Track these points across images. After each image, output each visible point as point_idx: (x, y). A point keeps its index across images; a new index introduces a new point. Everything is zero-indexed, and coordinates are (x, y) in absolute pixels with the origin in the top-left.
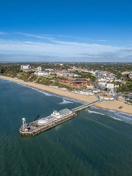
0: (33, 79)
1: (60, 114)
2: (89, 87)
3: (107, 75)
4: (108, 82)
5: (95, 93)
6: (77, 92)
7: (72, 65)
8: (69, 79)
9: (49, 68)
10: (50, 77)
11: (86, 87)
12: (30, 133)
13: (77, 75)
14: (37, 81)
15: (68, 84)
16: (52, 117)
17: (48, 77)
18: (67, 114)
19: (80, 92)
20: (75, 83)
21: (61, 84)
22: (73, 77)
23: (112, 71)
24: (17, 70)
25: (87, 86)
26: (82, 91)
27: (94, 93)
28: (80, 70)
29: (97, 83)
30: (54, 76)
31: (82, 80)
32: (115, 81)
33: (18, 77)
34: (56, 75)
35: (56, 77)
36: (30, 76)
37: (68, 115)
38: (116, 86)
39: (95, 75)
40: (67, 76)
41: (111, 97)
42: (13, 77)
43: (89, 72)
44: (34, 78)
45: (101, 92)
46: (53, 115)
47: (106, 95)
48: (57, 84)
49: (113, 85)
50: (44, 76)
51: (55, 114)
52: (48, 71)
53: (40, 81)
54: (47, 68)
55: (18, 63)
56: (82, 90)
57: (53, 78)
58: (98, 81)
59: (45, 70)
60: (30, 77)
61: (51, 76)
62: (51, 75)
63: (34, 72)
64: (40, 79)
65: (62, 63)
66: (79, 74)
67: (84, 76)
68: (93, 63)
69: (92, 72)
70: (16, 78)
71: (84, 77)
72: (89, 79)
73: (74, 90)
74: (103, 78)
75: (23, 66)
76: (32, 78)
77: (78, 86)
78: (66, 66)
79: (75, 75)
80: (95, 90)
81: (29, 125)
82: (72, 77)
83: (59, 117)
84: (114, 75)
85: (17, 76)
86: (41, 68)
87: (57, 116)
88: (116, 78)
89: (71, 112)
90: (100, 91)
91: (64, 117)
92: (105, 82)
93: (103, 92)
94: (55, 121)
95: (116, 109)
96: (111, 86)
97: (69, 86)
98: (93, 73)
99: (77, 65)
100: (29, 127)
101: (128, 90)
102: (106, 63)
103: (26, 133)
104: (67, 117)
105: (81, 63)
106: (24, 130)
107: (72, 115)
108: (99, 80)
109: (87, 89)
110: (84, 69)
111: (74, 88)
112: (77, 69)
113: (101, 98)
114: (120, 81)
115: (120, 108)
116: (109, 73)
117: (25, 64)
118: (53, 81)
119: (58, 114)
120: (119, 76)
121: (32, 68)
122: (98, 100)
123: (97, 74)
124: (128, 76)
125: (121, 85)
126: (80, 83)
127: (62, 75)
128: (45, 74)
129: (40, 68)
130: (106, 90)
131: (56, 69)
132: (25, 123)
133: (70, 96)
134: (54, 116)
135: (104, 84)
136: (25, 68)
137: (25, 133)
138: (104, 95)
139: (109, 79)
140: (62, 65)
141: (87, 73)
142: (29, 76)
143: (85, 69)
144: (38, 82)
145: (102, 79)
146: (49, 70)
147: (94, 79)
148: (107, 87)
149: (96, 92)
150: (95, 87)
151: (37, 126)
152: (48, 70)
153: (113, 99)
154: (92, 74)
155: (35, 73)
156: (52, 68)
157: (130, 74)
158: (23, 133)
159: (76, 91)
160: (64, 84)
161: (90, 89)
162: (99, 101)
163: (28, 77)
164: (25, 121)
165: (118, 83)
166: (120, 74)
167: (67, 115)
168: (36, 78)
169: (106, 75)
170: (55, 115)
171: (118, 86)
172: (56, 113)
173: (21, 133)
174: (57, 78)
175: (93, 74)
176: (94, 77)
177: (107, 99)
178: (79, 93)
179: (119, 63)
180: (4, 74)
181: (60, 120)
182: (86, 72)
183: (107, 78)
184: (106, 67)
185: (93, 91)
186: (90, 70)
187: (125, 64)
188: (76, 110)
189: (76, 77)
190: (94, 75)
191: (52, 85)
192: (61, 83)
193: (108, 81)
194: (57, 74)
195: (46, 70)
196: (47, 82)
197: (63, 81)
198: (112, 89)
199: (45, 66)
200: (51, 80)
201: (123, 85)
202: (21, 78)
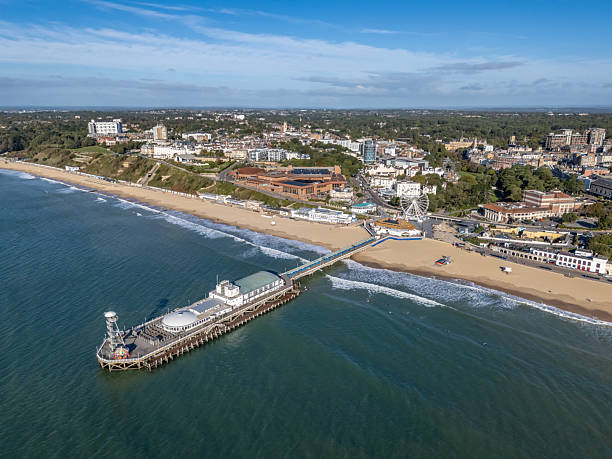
0: (137, 172)
1: (242, 293)
2: (338, 194)
3: (397, 152)
4: (401, 178)
5: (359, 217)
6: (299, 214)
7: (278, 119)
8: (268, 169)
9: (196, 129)
10: (200, 161)
11: (329, 197)
12: (137, 361)
13: (295, 155)
14: (152, 178)
15: (264, 187)
16: (214, 302)
17: (194, 161)
18: (266, 289)
19: (307, 215)
20: (290, 183)
21: (243, 189)
22: (284, 163)
23: (414, 140)
24: (73, 138)
25: (333, 193)
26: (314, 211)
27: (354, 216)
28: (307, 137)
29: (364, 182)
30: (214, 160)
31: (313, 172)
32: (424, 173)
33: (79, 164)
34: (220, 154)
35: (220, 163)
36: (126, 160)
37: (270, 294)
38: (426, 191)
39: (358, 155)
40: (261, 159)
41: (411, 228)
42: (61, 165)
43: (339, 142)
44: (141, 168)
45: (377, 212)
46: (216, 297)
47: (396, 222)
48: (225, 188)
49: (418, 186)
50: (176, 160)
51: (223, 291)
52: (192, 142)
53: (164, 178)
54: (188, 132)
55: (77, 113)
56: (316, 207)
57: (212, 165)
58: (367, 175)
59: (180, 138)
60: (126, 165)
61: (204, 159)
62: (204, 153)
63: (138, 146)
64: (163, 170)
65: (240, 111)
66: (302, 150)
67: (322, 157)
68: (348, 111)
69: (347, 143)
70: (72, 169)
71: (321, 160)
72: (337, 169)
73: (287, 208)
74: (384, 162)
75: (98, 125)
76: (133, 168)
77: (302, 194)
78: (258, 123)
79: (291, 156)
80: (359, 204)
81: (130, 333)
82: (280, 162)
83: (238, 302)
84: (421, 154)
85: (77, 160)
86: (164, 129)
87: (230, 298)
88: (427, 163)
89: (278, 283)
90: (373, 210)
91: (256, 300)
92: (390, 176)
93: (386, 210)
94: (225, 315)
95: (427, 265)
96: (410, 191)
97: (270, 193)
98: (352, 146)
99: (294, 119)
100: (130, 341)
101: (465, 204)
102: (393, 110)
103: (123, 361)
104: (266, 300)
105: (309, 111)
106: (114, 353)
107: (283, 292)
108: (372, 172)
109: (332, 203)
110: (319, 133)
111: (287, 202)
112: (295, 134)
113: (379, 233)
114: (441, 173)
115: (442, 261)
116: (402, 147)
117: (105, 115)
118: (212, 176)
119: (236, 291)
120: (436, 157)
121: (132, 130)
122: (368, 237)
123: (364, 149)
124: (464, 154)
125: (444, 186)
126: (307, 182)
127: (242, 155)
128: (179, 152)
129: (159, 131)
130: (395, 203)
131: (221, 132)
132: (115, 329)
133: (275, 229)
134: (221, 298)
135: (388, 184)
136: (106, 129)
137: (116, 362)
138: (389, 221)
139: (405, 167)
140: (242, 117)
141: (329, 146)
142: (123, 159)
143: (323, 133)
144: (156, 182)
145: (382, 168)
146: (195, 136)
147: (353, 168)
148: (399, 194)
149: (362, 211)
150: (359, 195)
151: (160, 337)
152: (192, 139)
153: (419, 232)
154: (347, 149)
155: (144, 150)
156: (205, 131)
157: (472, 147)
158: (110, 363)
159: (293, 212)
160: (250, 185)
161: (342, 204)
162: (371, 241)
163: (118, 164)
164: (115, 320)
165: (433, 180)
166: (439, 150)
167: (267, 292)
168: (148, 166)
169: (393, 154)
170: (223, 294)
171: (435, 188)
172: (226, 288)
173: (104, 364)
174: (224, 166)
175: (350, 151)
176: (355, 161)
177: (399, 233)
178: (305, 217)
179: (437, 111)
180: (24, 152)
181: (241, 312)
182: (326, 142)
183: (397, 164)
184: (395, 126)
185: (353, 210)
186: (340, 135)
187: (455, 113)
188: (297, 277)
189: (294, 162)
190: (354, 155)
191: (211, 192)
192: (241, 183)
193: (402, 172)
194: (225, 150)
195: (184, 136)
196: (188, 181)
197: (248, 176)
198: (414, 202)
199: (180, 123)
200: (205, 175)
201: (450, 184)
202: (90, 169)
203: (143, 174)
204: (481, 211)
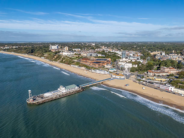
2: (107, 66)
5: (111, 72)
6: (94, 71)
8: (91, 59)
11: (104, 67)
13: (100, 55)
15: (87, 64)
17: (72, 56)
20: (94, 62)
21: (82, 64)
22: (96, 57)
24: (45, 50)
26: (98, 70)
27: (109, 72)
28: (108, 50)
29: (117, 63)
30: (77, 56)
31: (102, 60)
32: (137, 61)
33: (45, 57)
34: (80, 54)
38: (134, 66)
40: (90, 56)
41: (122, 76)
42: (40, 57)
43: (116, 52)
44: (59, 58)
47: (118, 74)
48: (78, 64)
49: (131, 64)
52: (74, 51)
53: (64, 60)
54: (74, 49)
57: (77, 57)
59: (72, 50)
60: (55, 57)
61: (75, 56)
64: (64, 58)
66: (103, 54)
72: (110, 59)
73: (92, 69)
74: (127, 57)
76: (57, 58)
77: (97, 66)
80: (112, 69)
83: (64, 91)
85: (44, 55)
89: (77, 88)
90: (116, 70)
91: (70, 91)
97: (89, 65)
98: (119, 53)
111: (92, 68)
113: (113, 77)
118: (76, 60)
121: (61, 48)
123: (122, 54)
125: (140, 65)
127: (85, 55)
129: (66, 48)
131: (84, 49)
133: (86, 75)
134: (60, 90)
136: (54, 48)
140: (94, 44)
141: (113, 53)
142: (55, 55)
144: (62, 62)
146: (76, 49)
149: (112, 71)
150: (114, 67)
153: (124, 77)
154: (117, 54)
155: (61, 53)
157: (159, 54)
159: (93, 70)
160: (84, 63)
162: (110, 79)
163: (53, 57)
166: (148, 55)
169: (132, 55)
171: (137, 65)
174: (80, 58)
175: (118, 54)
186: (120, 50)
189: (99, 57)
191: (74, 65)
192: (82, 62)
193: (130, 61)
196: (69, 61)
197: (85, 61)
198: (126, 69)
200: (74, 60)
201: (142, 64)
202: (47, 58)
203: (59, 60)
204: (147, 72)
